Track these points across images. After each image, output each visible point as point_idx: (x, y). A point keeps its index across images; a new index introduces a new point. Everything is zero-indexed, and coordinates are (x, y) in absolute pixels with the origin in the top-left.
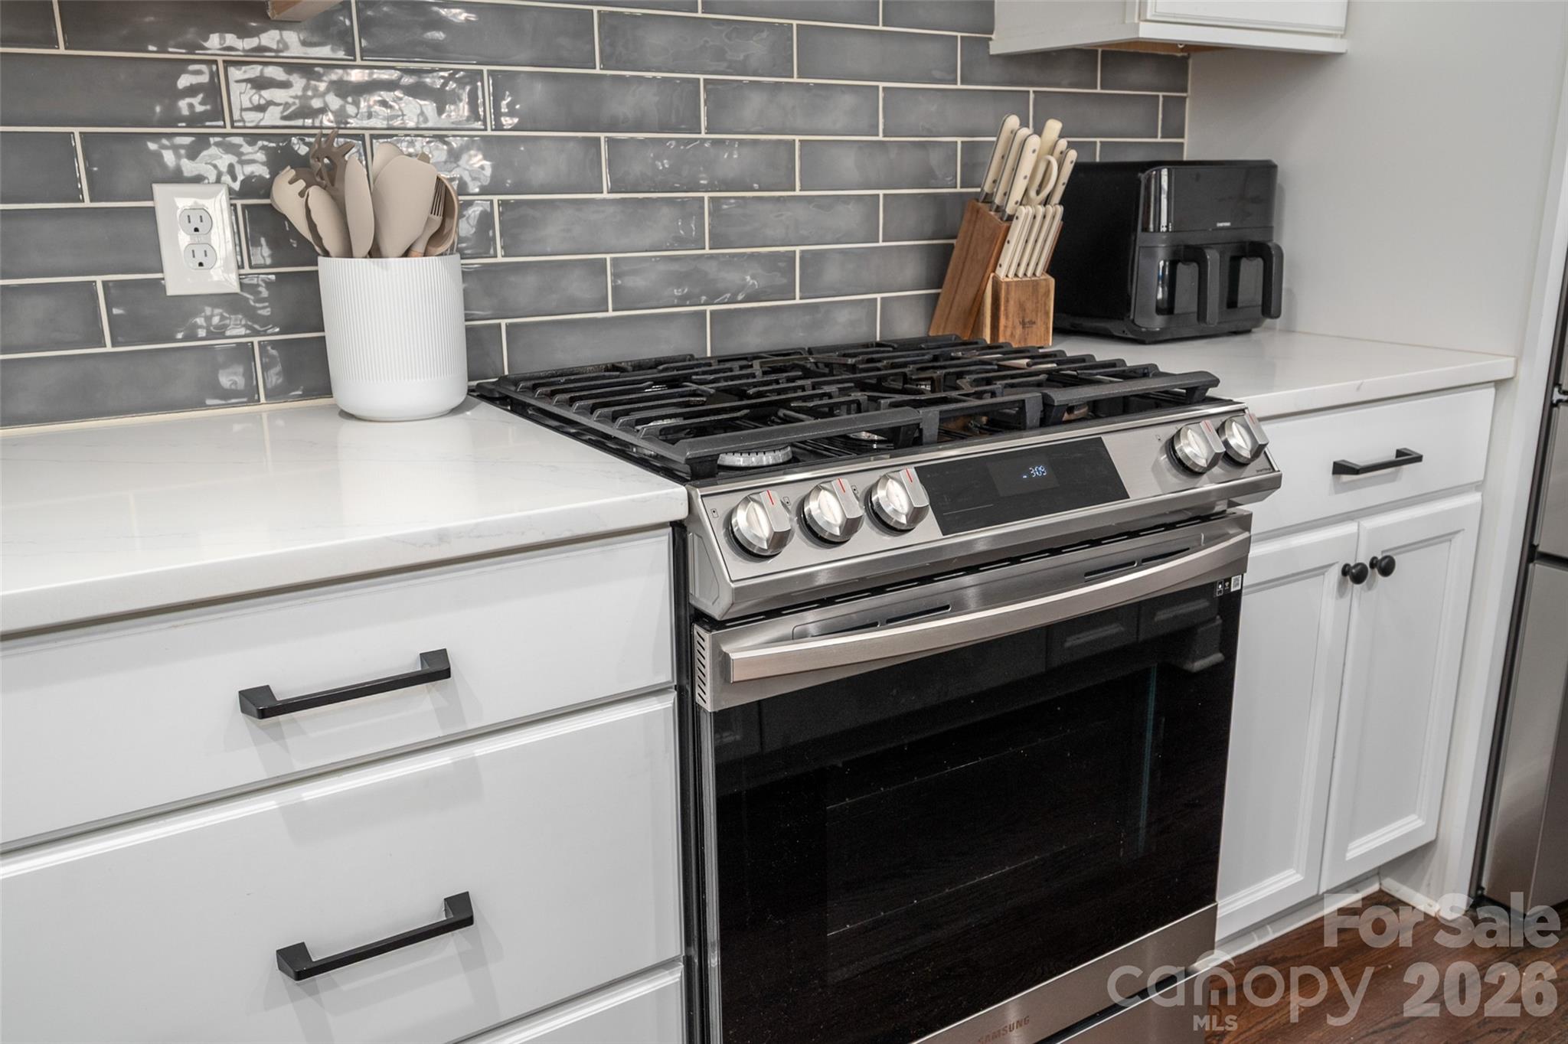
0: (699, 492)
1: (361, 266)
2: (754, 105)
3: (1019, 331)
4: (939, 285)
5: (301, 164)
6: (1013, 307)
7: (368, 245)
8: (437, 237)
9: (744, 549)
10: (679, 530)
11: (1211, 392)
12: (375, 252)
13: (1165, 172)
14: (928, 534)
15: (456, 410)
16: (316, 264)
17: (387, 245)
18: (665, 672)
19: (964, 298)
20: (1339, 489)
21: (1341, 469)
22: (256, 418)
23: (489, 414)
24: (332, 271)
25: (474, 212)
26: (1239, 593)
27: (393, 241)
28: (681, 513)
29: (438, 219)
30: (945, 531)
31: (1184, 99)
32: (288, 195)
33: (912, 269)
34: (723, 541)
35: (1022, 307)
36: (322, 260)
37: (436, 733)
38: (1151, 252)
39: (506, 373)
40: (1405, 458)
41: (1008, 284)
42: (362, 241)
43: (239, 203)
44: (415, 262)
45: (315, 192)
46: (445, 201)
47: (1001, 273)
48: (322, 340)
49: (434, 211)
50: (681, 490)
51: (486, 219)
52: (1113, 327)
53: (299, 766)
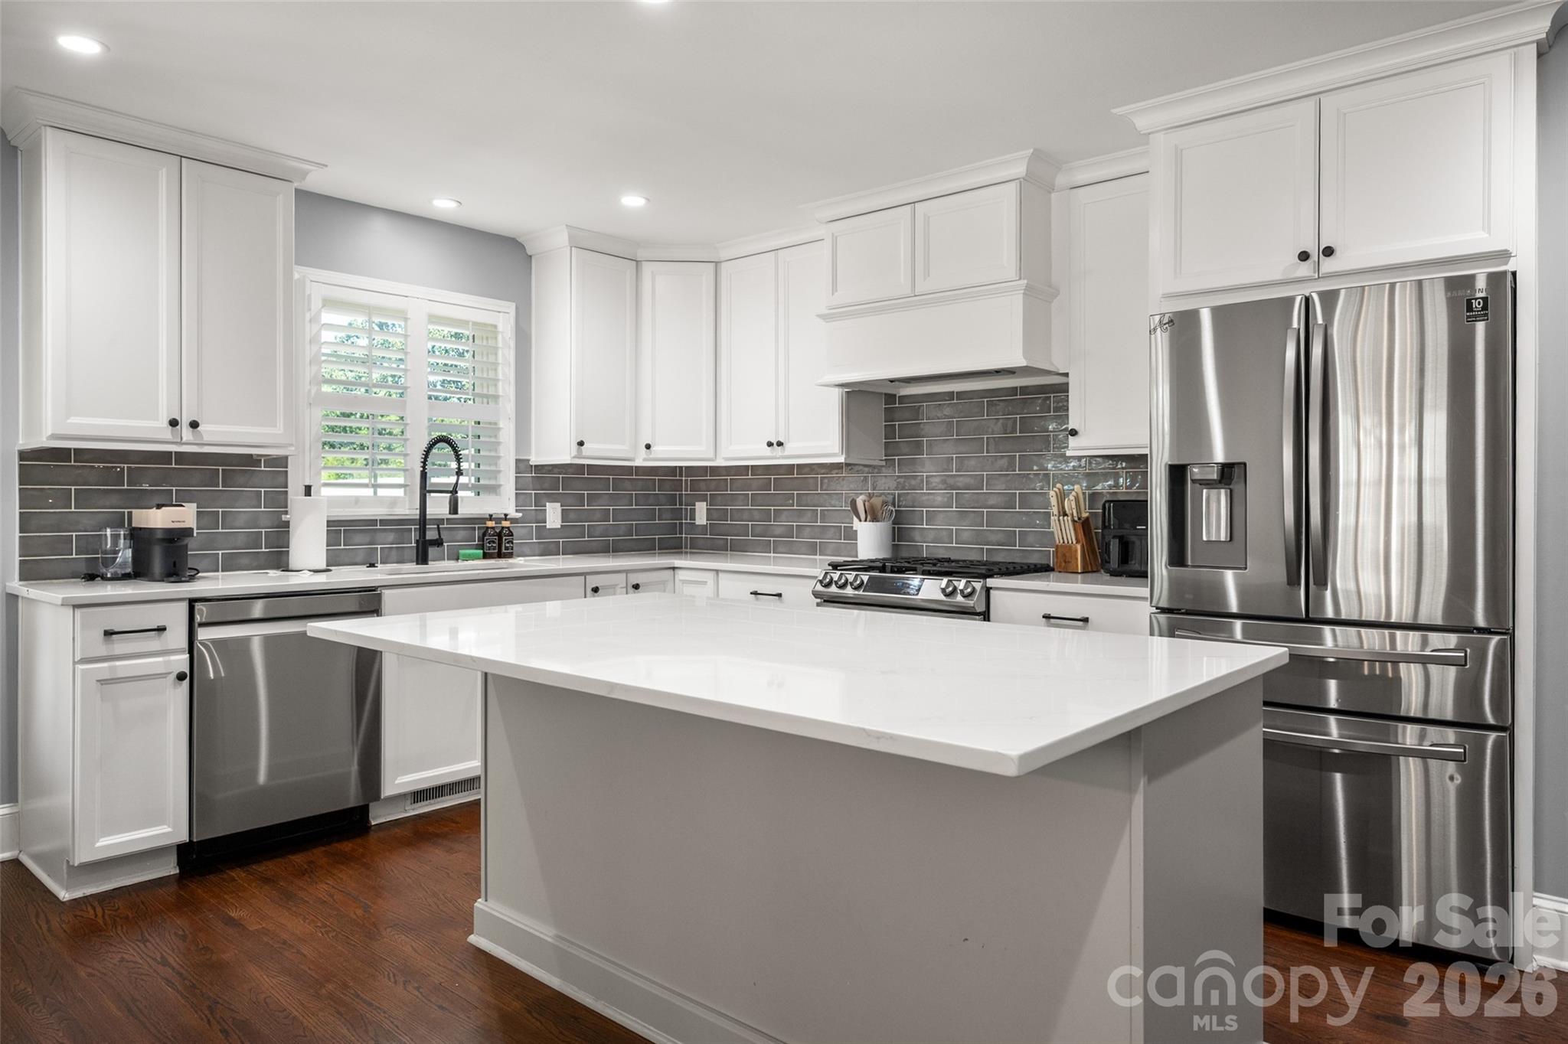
3: (1063, 564)
13: (1112, 505)
35: (1064, 555)
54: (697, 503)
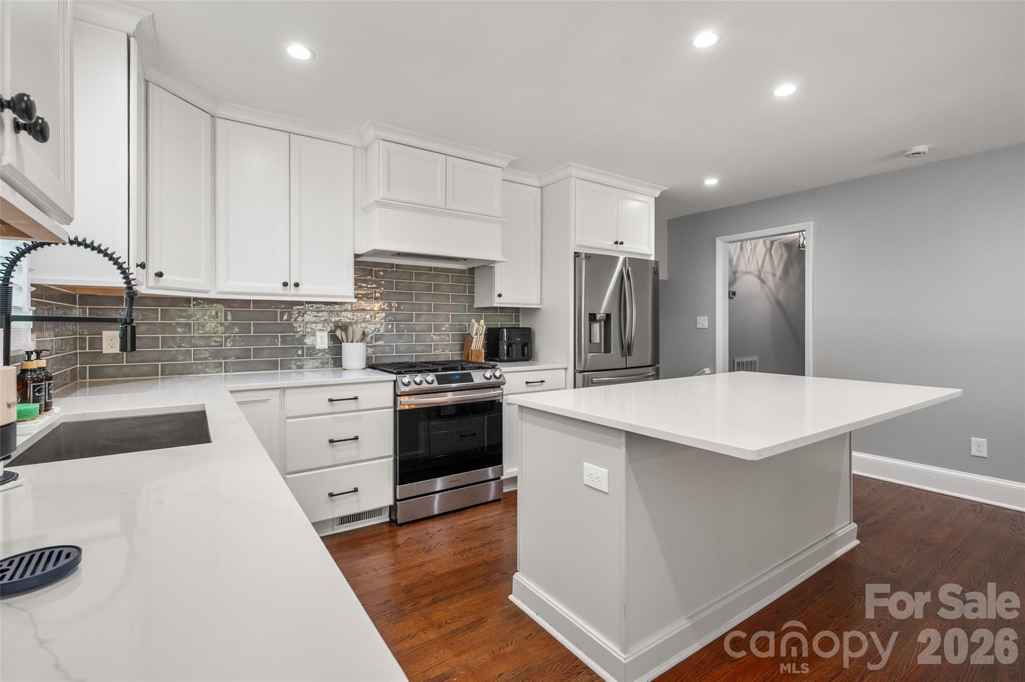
0: (398, 376)
1: (349, 344)
2: (423, 318)
3: (476, 359)
4: (462, 351)
5: (341, 328)
6: (475, 354)
7: (351, 341)
8: (362, 340)
9: (404, 384)
10: (395, 381)
11: (496, 367)
12: (352, 342)
13: (505, 329)
14: (436, 384)
15: (364, 369)
16: (341, 344)
17: (354, 341)
18: (392, 404)
19: (466, 354)
20: (528, 386)
21: (527, 383)
22: (328, 370)
23: (370, 370)
24: (345, 346)
25: (370, 336)
26: (502, 403)
27: (355, 340)
28: (395, 379)
29: (362, 337)
30: (439, 384)
31: (519, 315)
32: (338, 333)
33: (458, 348)
34: (401, 384)
35: (477, 355)
36: (343, 343)
37: (355, 409)
38: (503, 345)
39: (374, 363)
40: (542, 382)
41: (473, 350)
42: (350, 340)
43: (329, 334)
44: (359, 343)
45: (343, 332)
46: (364, 334)
47: (472, 348)
48: (341, 358)
49: (362, 335)
50: (395, 375)
51: (372, 338)
52: (498, 359)
53: (335, 411)
54: (103, 332)
